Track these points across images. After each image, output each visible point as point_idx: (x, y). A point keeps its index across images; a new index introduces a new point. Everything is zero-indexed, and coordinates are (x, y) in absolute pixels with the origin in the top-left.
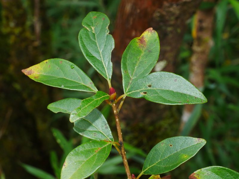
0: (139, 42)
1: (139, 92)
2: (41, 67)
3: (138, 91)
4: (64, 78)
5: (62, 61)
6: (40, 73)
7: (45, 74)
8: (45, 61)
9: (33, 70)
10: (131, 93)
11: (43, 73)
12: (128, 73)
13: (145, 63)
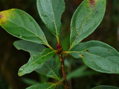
0: (89, 2)
1: (78, 54)
2: (9, 14)
3: (78, 52)
4: (24, 27)
5: (24, 13)
6: (8, 19)
7: (11, 21)
8: (12, 9)
9: (3, 14)
10: (72, 52)
11: (9, 20)
12: (76, 29)
13: (91, 22)
